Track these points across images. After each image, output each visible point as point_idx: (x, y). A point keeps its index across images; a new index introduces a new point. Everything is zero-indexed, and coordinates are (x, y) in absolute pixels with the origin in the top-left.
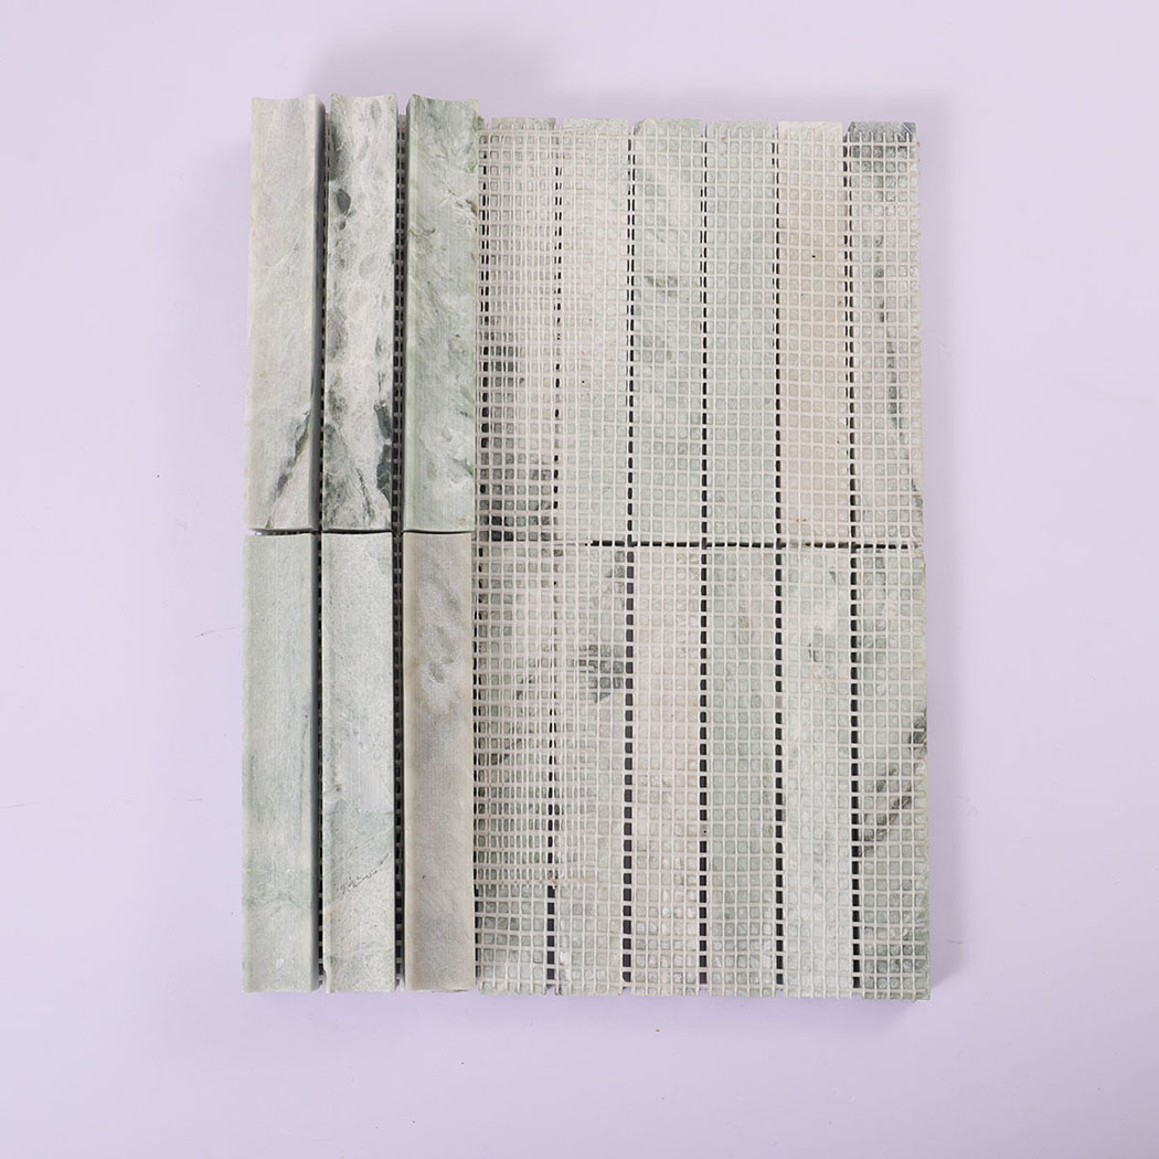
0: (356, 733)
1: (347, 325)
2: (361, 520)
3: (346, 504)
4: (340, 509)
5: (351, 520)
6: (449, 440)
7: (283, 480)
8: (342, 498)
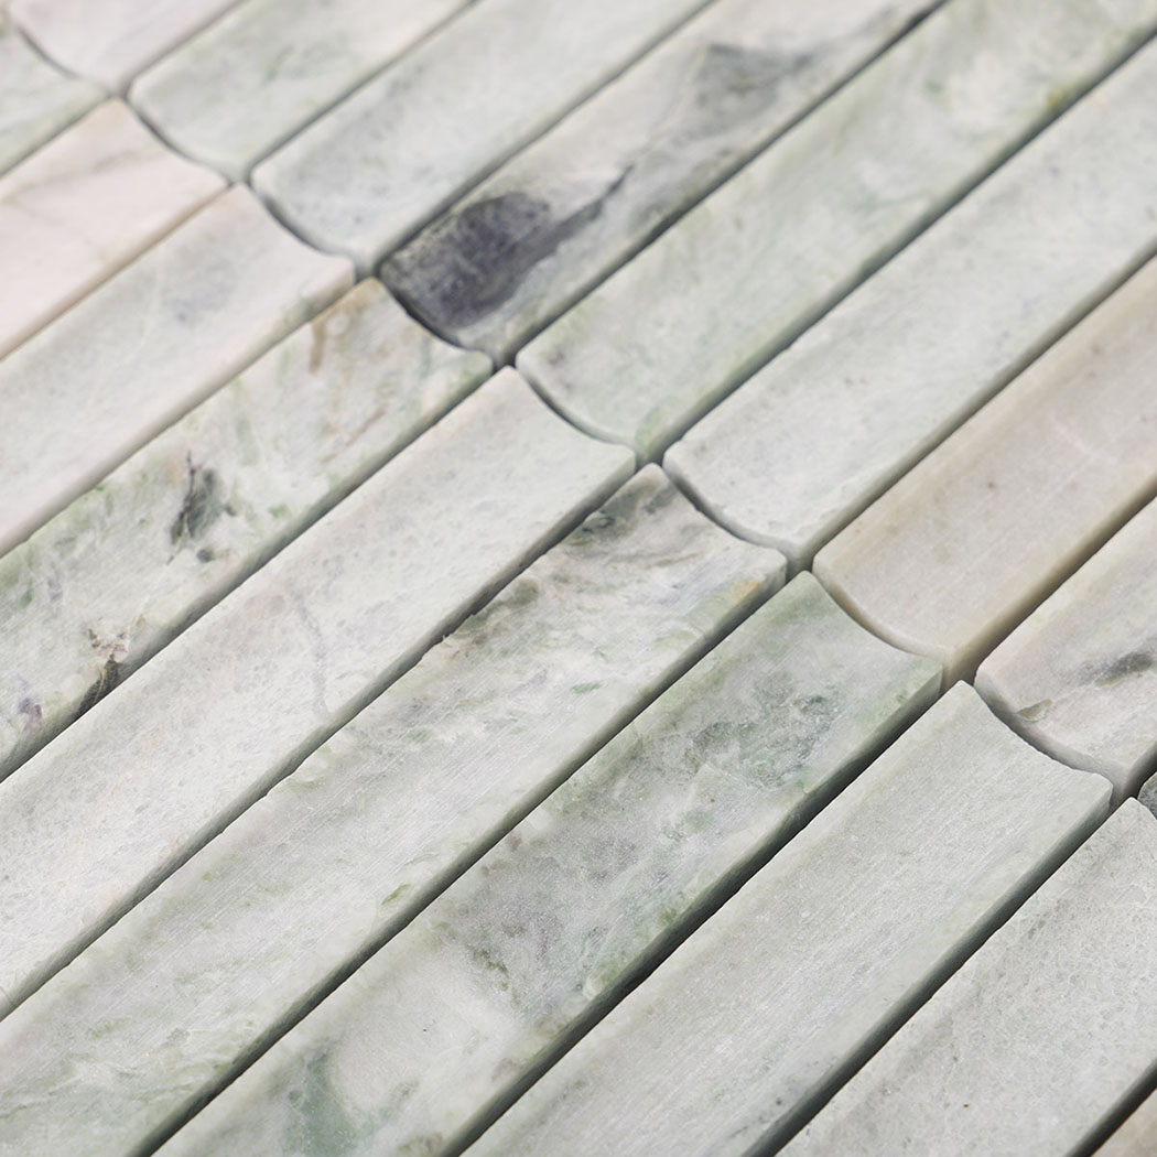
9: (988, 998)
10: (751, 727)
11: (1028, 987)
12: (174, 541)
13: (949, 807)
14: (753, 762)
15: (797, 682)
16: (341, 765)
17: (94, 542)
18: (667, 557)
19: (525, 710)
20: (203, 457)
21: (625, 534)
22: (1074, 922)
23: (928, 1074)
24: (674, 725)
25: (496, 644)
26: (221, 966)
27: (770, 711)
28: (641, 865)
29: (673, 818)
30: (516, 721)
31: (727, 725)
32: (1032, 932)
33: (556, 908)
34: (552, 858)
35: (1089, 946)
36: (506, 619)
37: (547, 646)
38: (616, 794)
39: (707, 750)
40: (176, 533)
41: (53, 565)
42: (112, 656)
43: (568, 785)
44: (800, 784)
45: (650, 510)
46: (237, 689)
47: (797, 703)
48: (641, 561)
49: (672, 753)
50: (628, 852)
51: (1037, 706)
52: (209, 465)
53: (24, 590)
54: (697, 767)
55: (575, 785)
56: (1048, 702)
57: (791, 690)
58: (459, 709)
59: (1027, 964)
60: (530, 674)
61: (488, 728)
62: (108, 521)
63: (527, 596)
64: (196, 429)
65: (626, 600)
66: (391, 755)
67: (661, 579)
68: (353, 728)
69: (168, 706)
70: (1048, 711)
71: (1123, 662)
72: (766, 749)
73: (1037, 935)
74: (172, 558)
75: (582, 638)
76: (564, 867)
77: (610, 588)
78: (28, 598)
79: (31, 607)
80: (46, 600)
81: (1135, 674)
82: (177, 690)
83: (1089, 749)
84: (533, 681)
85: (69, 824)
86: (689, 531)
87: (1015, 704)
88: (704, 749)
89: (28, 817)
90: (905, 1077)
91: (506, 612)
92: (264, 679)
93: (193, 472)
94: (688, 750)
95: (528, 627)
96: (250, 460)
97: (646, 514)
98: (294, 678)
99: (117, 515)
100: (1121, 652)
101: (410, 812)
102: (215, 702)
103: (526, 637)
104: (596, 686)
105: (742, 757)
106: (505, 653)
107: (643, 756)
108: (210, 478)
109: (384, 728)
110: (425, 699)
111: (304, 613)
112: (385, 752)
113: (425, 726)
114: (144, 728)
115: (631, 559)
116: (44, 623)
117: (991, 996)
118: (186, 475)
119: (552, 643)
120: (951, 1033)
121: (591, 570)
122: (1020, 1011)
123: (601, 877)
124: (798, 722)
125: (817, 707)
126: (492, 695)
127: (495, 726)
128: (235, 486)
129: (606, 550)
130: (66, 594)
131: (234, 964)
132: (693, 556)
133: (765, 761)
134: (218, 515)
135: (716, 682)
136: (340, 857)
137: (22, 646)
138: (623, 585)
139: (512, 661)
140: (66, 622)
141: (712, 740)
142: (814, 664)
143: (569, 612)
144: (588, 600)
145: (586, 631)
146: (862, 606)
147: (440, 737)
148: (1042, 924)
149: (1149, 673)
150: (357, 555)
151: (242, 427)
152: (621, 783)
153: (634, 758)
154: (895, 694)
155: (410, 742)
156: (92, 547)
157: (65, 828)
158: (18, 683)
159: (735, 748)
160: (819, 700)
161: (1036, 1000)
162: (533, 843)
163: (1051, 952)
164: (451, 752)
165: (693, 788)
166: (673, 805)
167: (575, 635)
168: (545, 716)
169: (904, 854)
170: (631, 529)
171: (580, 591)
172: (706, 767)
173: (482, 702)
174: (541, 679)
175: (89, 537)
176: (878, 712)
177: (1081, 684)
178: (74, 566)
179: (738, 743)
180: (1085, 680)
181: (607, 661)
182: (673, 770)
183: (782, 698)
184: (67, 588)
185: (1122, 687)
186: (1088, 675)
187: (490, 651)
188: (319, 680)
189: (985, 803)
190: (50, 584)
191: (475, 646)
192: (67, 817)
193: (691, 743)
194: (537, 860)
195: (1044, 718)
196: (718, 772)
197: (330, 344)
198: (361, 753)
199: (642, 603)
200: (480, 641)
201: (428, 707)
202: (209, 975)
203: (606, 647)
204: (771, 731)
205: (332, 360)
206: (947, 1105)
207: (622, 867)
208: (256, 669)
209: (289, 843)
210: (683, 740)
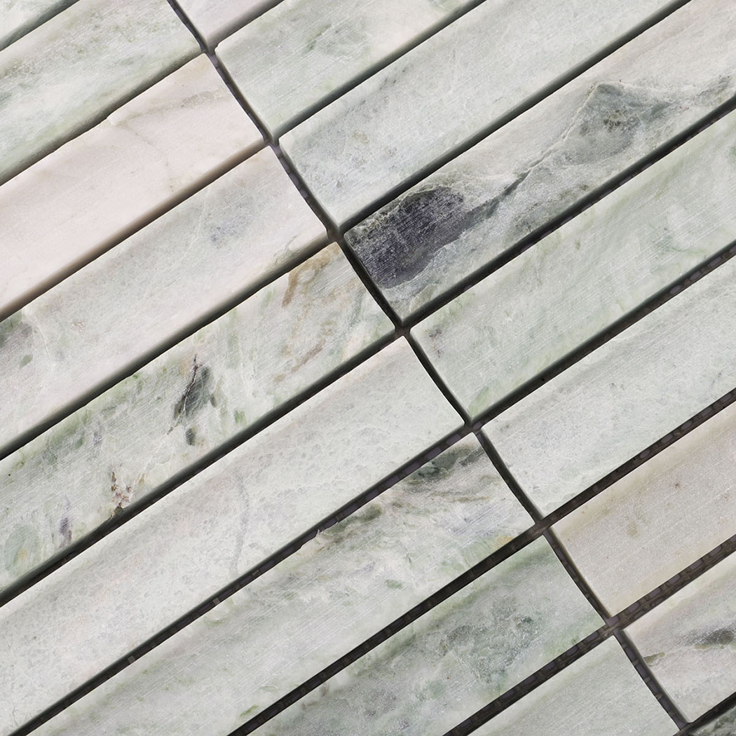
10: (484, 631)
12: (175, 417)
13: (583, 713)
14: (479, 656)
15: (520, 605)
16: (237, 611)
17: (126, 411)
18: (466, 496)
19: (356, 588)
20: (204, 359)
21: (444, 478)
24: (438, 626)
25: (347, 543)
26: (144, 726)
27: (498, 621)
28: (396, 712)
29: (423, 684)
30: (348, 595)
31: (469, 628)
33: (342, 729)
34: (345, 700)
36: (357, 528)
37: (379, 547)
38: (392, 665)
39: (454, 642)
40: (178, 410)
41: (99, 423)
42: (120, 504)
43: (365, 659)
45: (464, 464)
46: (191, 534)
47: (516, 619)
48: (450, 496)
49: (432, 642)
50: (391, 701)
51: (655, 656)
52: (207, 364)
53: (78, 438)
54: (446, 651)
55: (369, 659)
56: (662, 654)
57: (515, 610)
58: (316, 581)
60: (364, 565)
61: (331, 596)
62: (138, 397)
63: (374, 515)
64: (203, 341)
65: (435, 522)
66: (269, 606)
67: (459, 511)
68: (249, 589)
69: (148, 541)
70: (660, 660)
71: (716, 634)
72: (489, 648)
74: (171, 430)
75: (401, 544)
76: (351, 705)
77: (427, 512)
78: (80, 443)
79: (82, 449)
80: (91, 444)
81: (720, 645)
82: (155, 531)
83: (676, 695)
84: (365, 569)
85: (76, 608)
86: (486, 479)
87: (643, 653)
88: (452, 641)
89: (53, 602)
91: (358, 524)
92: (209, 530)
93: (196, 368)
94: (442, 641)
95: (370, 533)
96: (232, 365)
97: (461, 466)
98: (226, 534)
99: (144, 393)
100: (717, 627)
101: (273, 646)
102: (177, 541)
103: (367, 539)
104: (399, 586)
105: (474, 651)
106: (352, 548)
107: (415, 643)
108: (206, 373)
109: (269, 591)
110: (297, 574)
111: (242, 488)
112: (266, 604)
113: (294, 590)
114: (131, 553)
115: (444, 494)
116: (87, 460)
118: (191, 370)
119: (382, 545)
121: (418, 500)
123: (371, 713)
124: (513, 634)
125: (526, 626)
126: (338, 574)
127: (336, 596)
128: (221, 382)
129: (430, 488)
130: (104, 442)
131: (152, 726)
132: (482, 498)
133: (485, 658)
134: (205, 402)
135: (470, 602)
136: (226, 667)
137: (72, 474)
138: (435, 511)
139: (355, 553)
140: (100, 462)
141: (459, 636)
142: (533, 595)
143: (398, 525)
144: (411, 519)
145: (405, 540)
147: (301, 598)
149: (728, 647)
150: (281, 454)
151: (232, 341)
152: (397, 658)
153: (408, 645)
154: (571, 638)
155: (282, 599)
156: (125, 413)
157: (74, 611)
158: (64, 502)
159: (471, 644)
160: (529, 620)
162: (336, 692)
164: (305, 609)
165: (440, 665)
166: (425, 675)
167: (397, 542)
168: (366, 598)
170: (449, 475)
171: (408, 513)
172: (451, 653)
173: (331, 578)
174: (370, 568)
175: (124, 407)
176: (558, 649)
177: (687, 645)
178: (112, 424)
179: (473, 640)
180: (690, 643)
181: (411, 567)
182: (431, 652)
183: (508, 614)
184: (105, 438)
185: (709, 652)
186: (692, 639)
187: (344, 547)
188: (240, 542)
189: (605, 716)
190: (96, 434)
191: (335, 543)
192: (76, 604)
193: (445, 637)
194: (336, 701)
195: (657, 664)
196: (456, 658)
197: (299, 287)
198: (251, 605)
199: (443, 526)
200: (338, 541)
201: (298, 579)
202: (136, 730)
203: (413, 555)
204: (495, 636)
205: (298, 298)
207: (386, 710)
208: (205, 522)
209: (198, 654)
210: (441, 635)
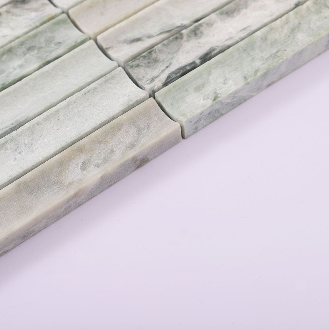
0: (20, 153)
1: (243, 11)
2: (144, 80)
3: (147, 69)
4: (142, 68)
5: (141, 77)
6: (225, 84)
7: (138, 40)
8: (148, 65)
9: (70, 107)
10: (42, 47)
11: (82, 106)
14: (39, 55)
15: (56, 39)
21: (27, 4)
22: (97, 93)
23: (51, 122)
24: (22, 45)
27: (47, 44)
28: (4, 75)
29: (16, 65)
31: (36, 47)
32: (86, 93)
35: (100, 99)
38: (3, 59)
39: (29, 51)
44: (45, 59)
47: (54, 43)
48: (30, 10)
49: (20, 51)
50: (2, 72)
51: (110, 47)
54: (25, 55)
56: (112, 47)
57: (54, 40)
59: (83, 101)
65: (23, 18)
70: (112, 49)
71: (135, 40)
72: (43, 52)
73: (87, 95)
75: (10, 26)
77: (20, 16)
81: (137, 42)
86: (44, 4)
87: (104, 46)
90: (44, 122)
94: (24, 51)
100: (135, 37)
104: (7, 36)
105: (37, 53)
107: (12, 51)
115: (27, 9)
117: (71, 107)
120: (59, 114)
121: (17, 11)
122: (78, 111)
124: (53, 47)
132: (42, 10)
133: (41, 55)
135: (35, 36)
138: (24, 15)
141: (31, 49)
142: (61, 35)
143: (9, 20)
144: (14, 18)
145: (11, 24)
146: (78, 23)
148: (88, 92)
149: (139, 42)
152: (5, 56)
153: (9, 51)
159: (36, 52)
160: (59, 43)
161: (83, 109)
163: (90, 99)
165: (23, 59)
166: (17, 63)
167: (8, 25)
169: (66, 77)
170: (29, 3)
171: (13, 15)
172: (28, 55)
176: (69, 45)
177: (122, 44)
180: (124, 43)
181: (13, 31)
182: (19, 55)
183: (51, 42)
185: (132, 45)
186: (125, 41)
193: (25, 49)
195: (110, 50)
196: (30, 56)
199: (27, 19)
203: (14, 28)
204: (46, 49)
206: (53, 129)
210: (24, 49)
